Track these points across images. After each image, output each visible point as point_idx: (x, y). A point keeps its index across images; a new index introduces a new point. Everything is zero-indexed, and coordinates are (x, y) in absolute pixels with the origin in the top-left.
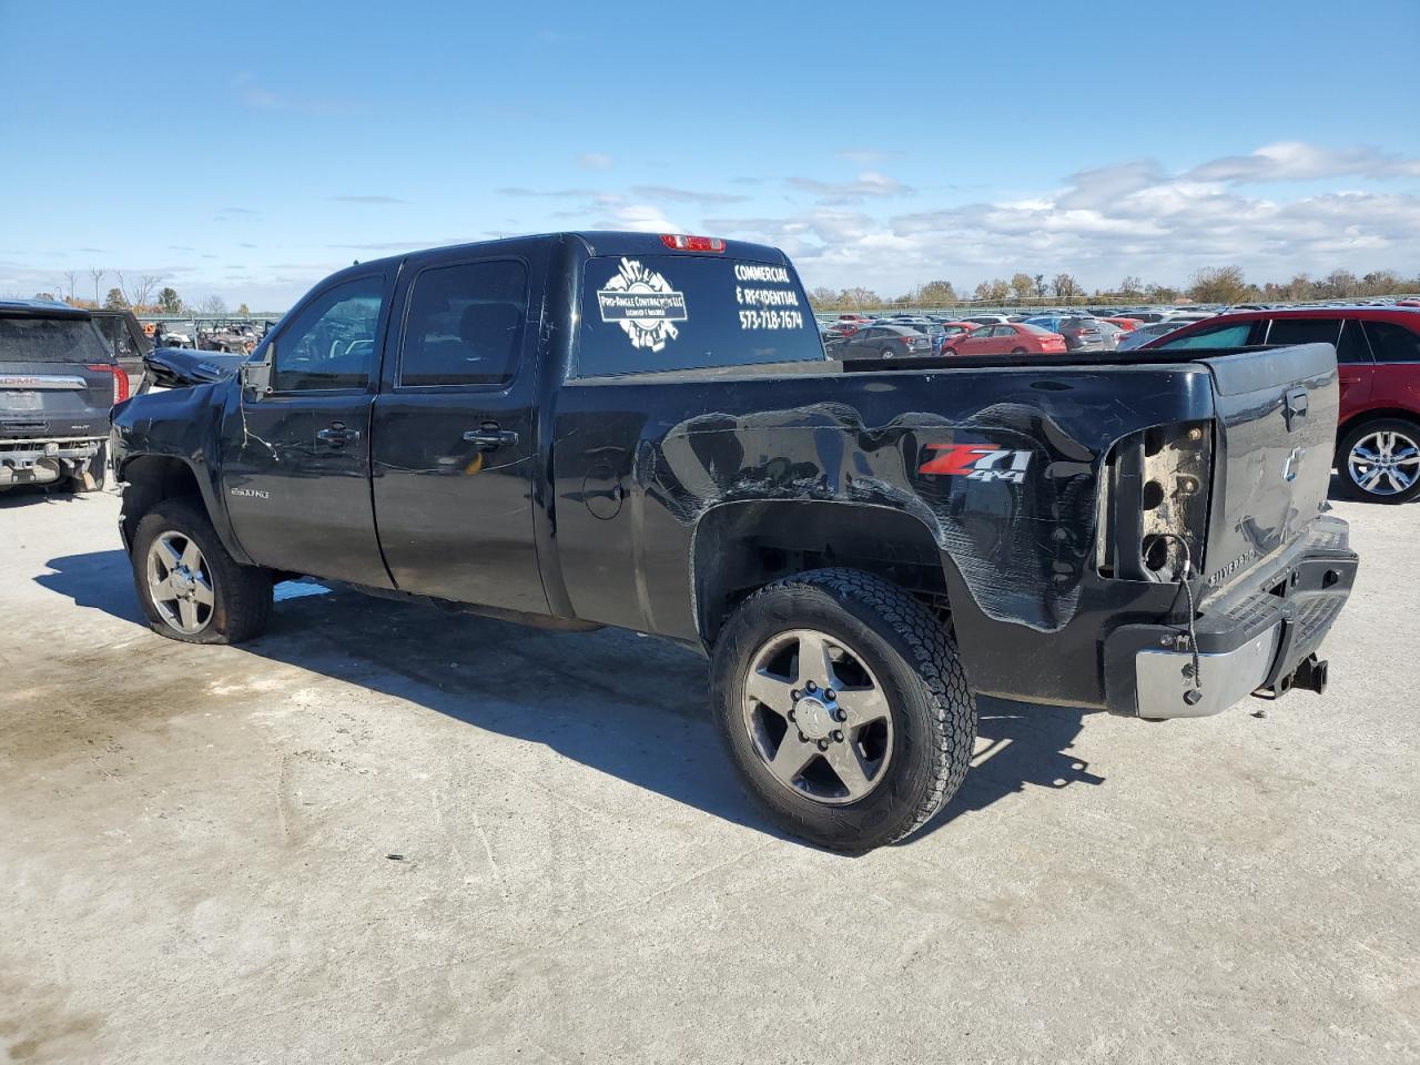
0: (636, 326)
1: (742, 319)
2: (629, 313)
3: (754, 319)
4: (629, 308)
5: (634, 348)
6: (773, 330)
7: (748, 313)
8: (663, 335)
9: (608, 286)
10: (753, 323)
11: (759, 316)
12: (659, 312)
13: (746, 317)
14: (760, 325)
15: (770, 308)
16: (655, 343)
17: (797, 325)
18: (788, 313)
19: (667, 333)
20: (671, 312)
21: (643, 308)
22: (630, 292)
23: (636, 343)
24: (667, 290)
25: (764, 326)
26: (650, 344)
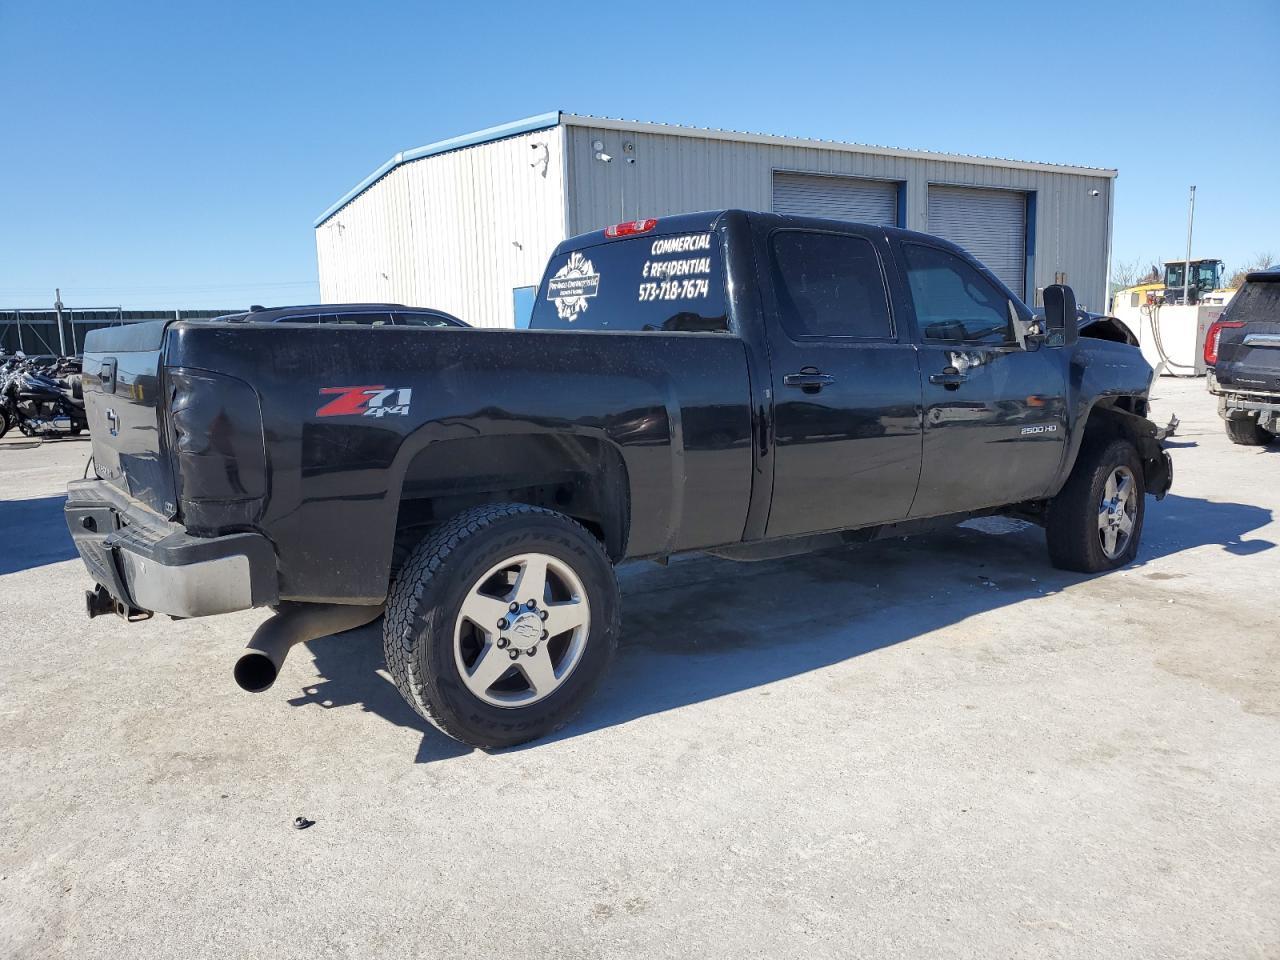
0: (563, 302)
1: (642, 292)
2: (562, 293)
3: (653, 292)
4: (563, 290)
5: (559, 318)
6: (670, 300)
7: (648, 286)
8: (577, 309)
9: (558, 275)
10: (650, 295)
11: (659, 287)
12: (580, 291)
13: (645, 290)
14: (658, 296)
15: (674, 278)
16: (572, 314)
17: (701, 294)
18: (692, 282)
19: (580, 306)
20: (588, 290)
21: (573, 288)
22: (568, 277)
23: (561, 315)
24: (591, 273)
25: (661, 297)
26: (568, 315)
